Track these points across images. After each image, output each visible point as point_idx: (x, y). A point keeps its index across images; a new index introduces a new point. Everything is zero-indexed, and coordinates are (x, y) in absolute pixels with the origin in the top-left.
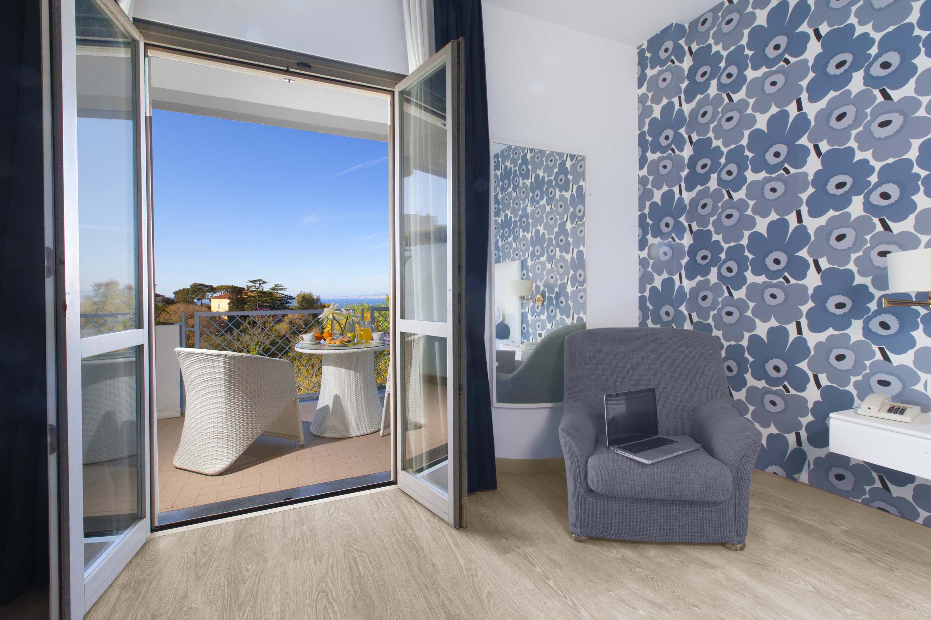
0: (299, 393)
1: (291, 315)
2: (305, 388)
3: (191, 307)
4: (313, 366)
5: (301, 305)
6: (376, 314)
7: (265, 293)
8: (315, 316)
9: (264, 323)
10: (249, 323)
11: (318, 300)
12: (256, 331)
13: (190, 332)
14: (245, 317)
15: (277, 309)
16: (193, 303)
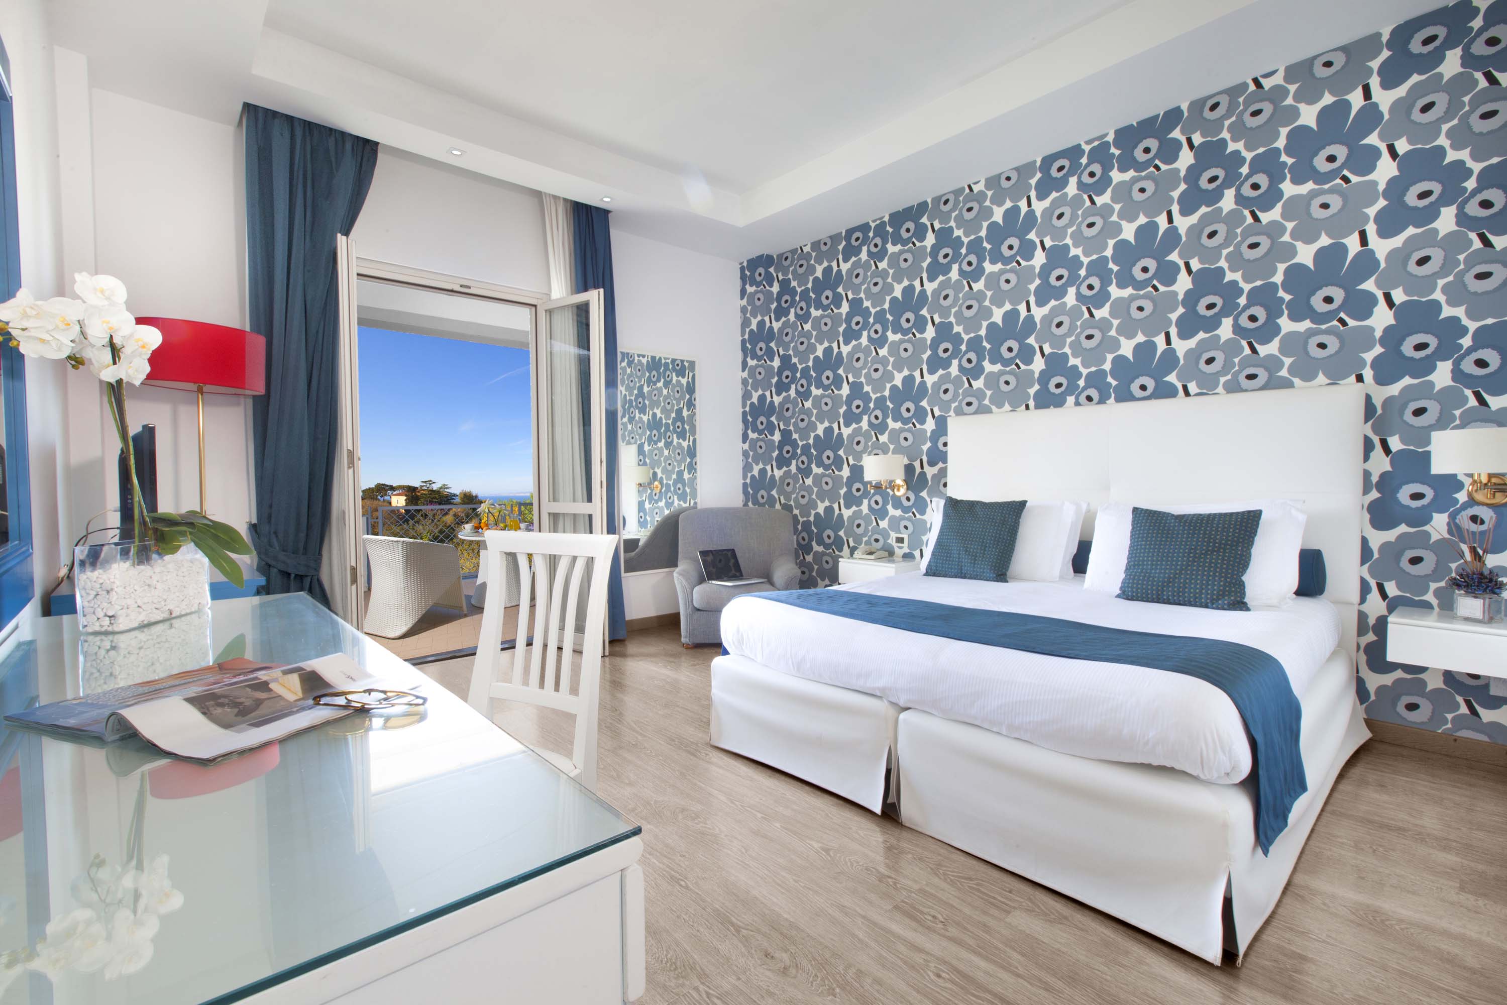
0: (462, 572)
1: (455, 509)
2: (467, 568)
3: (376, 502)
4: (473, 550)
5: (463, 501)
6: (523, 508)
7: (434, 491)
8: (474, 509)
9: (434, 515)
10: (422, 515)
11: (476, 497)
12: (428, 522)
13: (375, 522)
14: (419, 511)
15: (444, 504)
16: (377, 499)
